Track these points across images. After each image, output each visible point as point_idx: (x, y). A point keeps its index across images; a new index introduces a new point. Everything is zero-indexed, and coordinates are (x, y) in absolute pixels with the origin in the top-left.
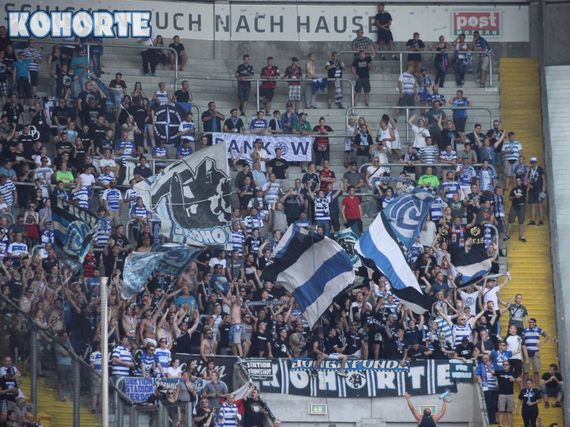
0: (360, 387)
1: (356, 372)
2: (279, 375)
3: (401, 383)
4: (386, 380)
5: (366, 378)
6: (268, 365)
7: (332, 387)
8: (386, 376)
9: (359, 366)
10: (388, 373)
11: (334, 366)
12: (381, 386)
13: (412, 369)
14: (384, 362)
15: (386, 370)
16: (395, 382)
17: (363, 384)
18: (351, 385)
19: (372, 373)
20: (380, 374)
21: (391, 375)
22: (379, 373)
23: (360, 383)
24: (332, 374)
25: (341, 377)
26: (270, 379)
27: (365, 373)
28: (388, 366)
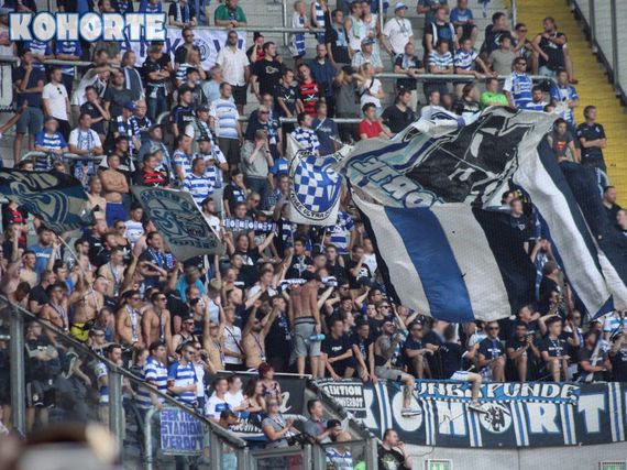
0: (502, 429)
1: (495, 405)
2: (375, 408)
3: (568, 423)
4: (542, 418)
5: (511, 415)
6: (358, 391)
7: (460, 430)
8: (542, 411)
9: (498, 395)
10: (544, 405)
11: (460, 393)
12: (536, 428)
13: (582, 398)
14: (537, 386)
15: (540, 398)
16: (558, 421)
17: (507, 424)
18: (488, 426)
19: (520, 404)
20: (533, 408)
21: (550, 409)
22: (530, 406)
23: (502, 422)
24: (457, 407)
25: (472, 410)
26: (362, 414)
27: (508, 405)
28: (544, 394)
